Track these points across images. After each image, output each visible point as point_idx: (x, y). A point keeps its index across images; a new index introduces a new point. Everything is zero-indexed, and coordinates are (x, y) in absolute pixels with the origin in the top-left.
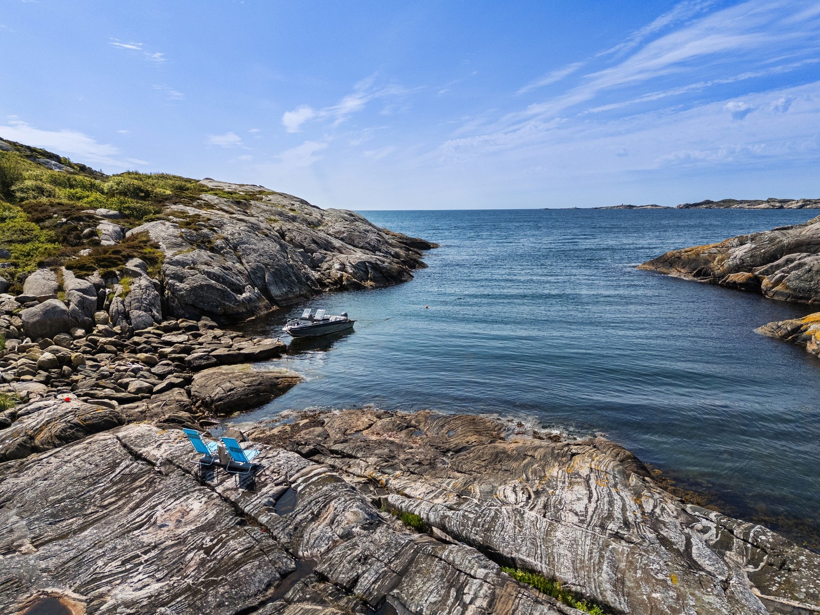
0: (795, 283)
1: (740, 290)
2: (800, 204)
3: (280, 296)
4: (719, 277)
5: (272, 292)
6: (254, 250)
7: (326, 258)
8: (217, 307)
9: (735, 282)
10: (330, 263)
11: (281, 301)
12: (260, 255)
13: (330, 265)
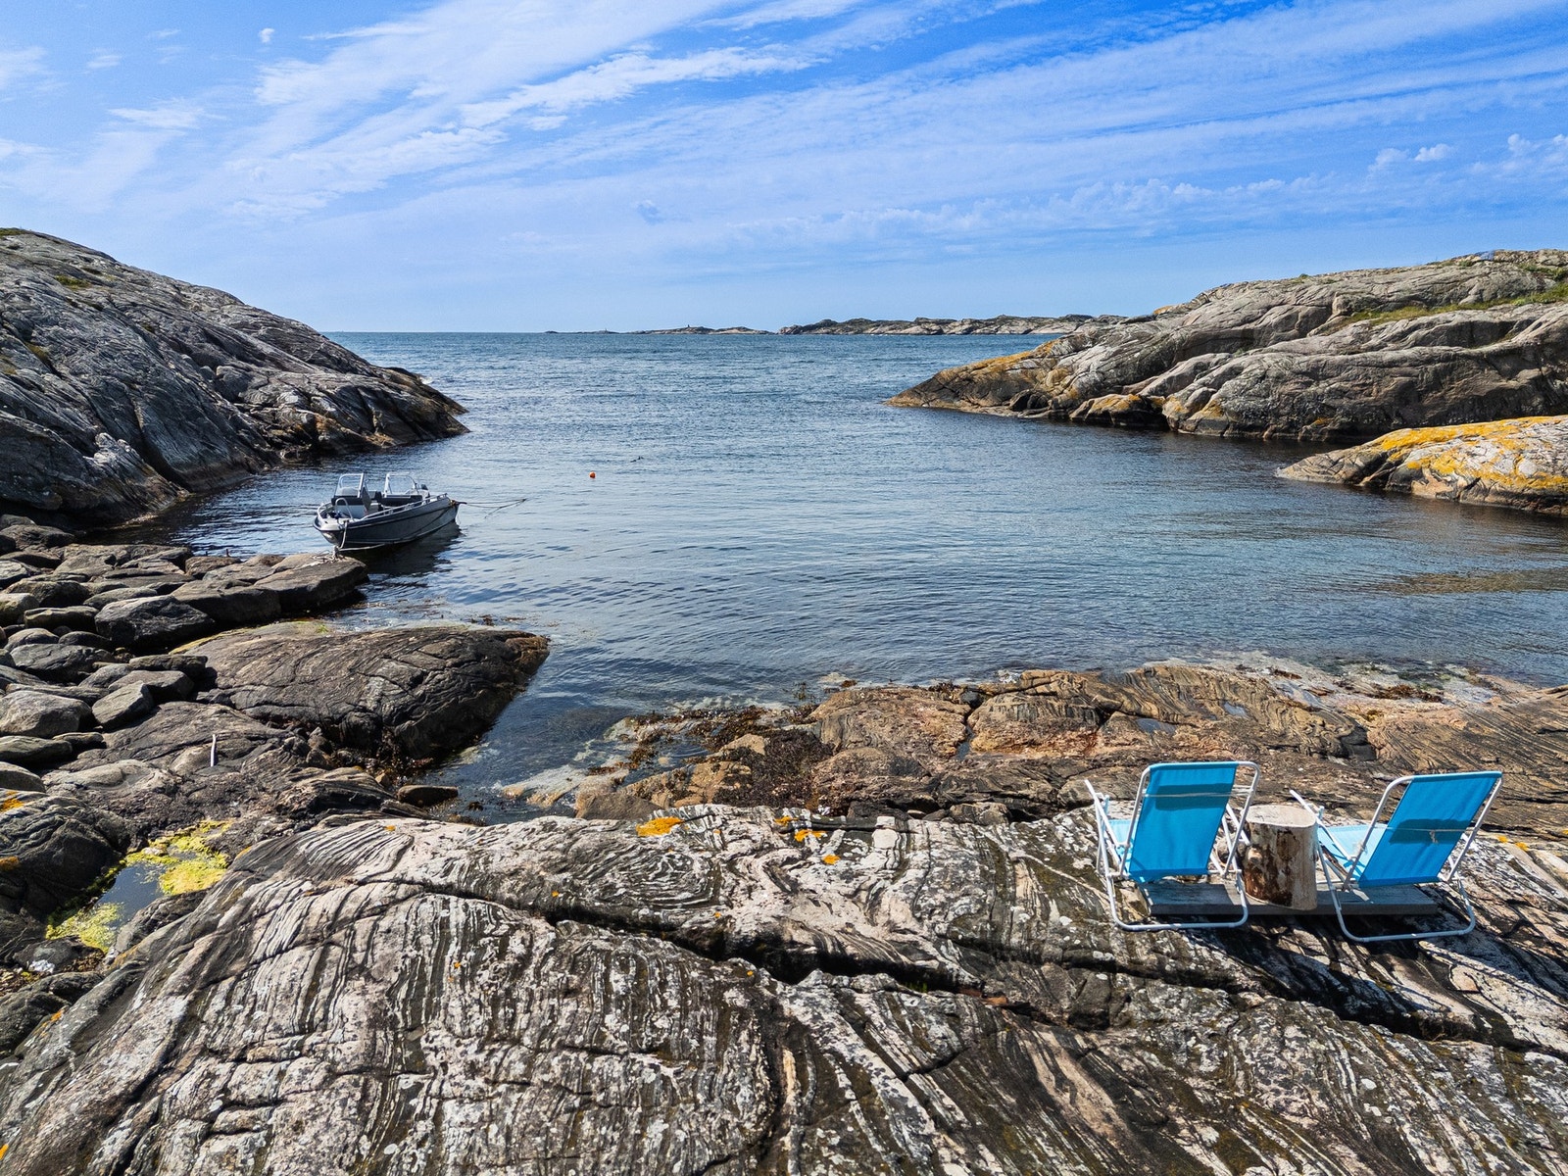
0: (1238, 402)
1: (1117, 426)
2: (966, 326)
3: (188, 466)
4: (1065, 408)
5: (164, 454)
6: (82, 341)
7: (251, 378)
8: (38, 488)
9: (1106, 413)
10: (269, 390)
11: (193, 477)
12: (103, 355)
13: (270, 396)
